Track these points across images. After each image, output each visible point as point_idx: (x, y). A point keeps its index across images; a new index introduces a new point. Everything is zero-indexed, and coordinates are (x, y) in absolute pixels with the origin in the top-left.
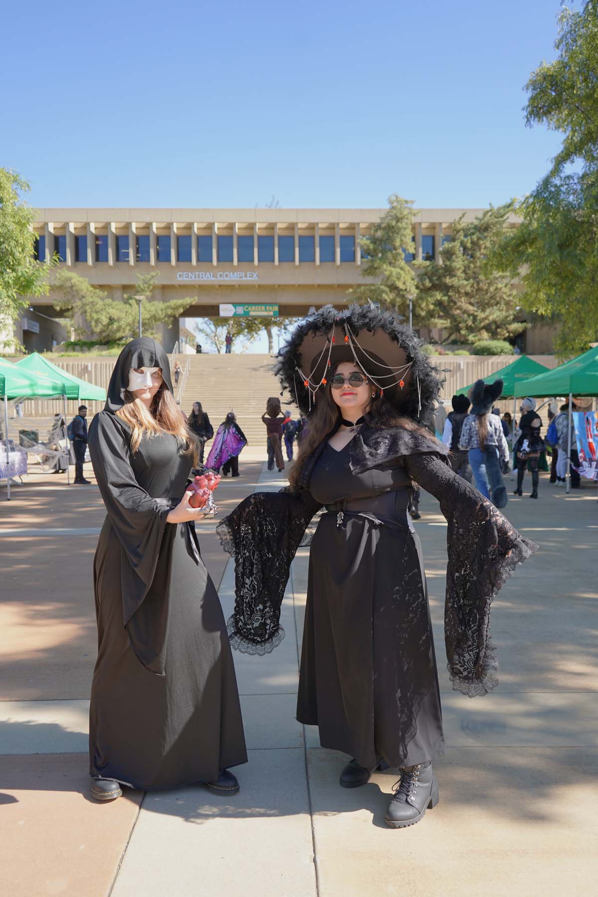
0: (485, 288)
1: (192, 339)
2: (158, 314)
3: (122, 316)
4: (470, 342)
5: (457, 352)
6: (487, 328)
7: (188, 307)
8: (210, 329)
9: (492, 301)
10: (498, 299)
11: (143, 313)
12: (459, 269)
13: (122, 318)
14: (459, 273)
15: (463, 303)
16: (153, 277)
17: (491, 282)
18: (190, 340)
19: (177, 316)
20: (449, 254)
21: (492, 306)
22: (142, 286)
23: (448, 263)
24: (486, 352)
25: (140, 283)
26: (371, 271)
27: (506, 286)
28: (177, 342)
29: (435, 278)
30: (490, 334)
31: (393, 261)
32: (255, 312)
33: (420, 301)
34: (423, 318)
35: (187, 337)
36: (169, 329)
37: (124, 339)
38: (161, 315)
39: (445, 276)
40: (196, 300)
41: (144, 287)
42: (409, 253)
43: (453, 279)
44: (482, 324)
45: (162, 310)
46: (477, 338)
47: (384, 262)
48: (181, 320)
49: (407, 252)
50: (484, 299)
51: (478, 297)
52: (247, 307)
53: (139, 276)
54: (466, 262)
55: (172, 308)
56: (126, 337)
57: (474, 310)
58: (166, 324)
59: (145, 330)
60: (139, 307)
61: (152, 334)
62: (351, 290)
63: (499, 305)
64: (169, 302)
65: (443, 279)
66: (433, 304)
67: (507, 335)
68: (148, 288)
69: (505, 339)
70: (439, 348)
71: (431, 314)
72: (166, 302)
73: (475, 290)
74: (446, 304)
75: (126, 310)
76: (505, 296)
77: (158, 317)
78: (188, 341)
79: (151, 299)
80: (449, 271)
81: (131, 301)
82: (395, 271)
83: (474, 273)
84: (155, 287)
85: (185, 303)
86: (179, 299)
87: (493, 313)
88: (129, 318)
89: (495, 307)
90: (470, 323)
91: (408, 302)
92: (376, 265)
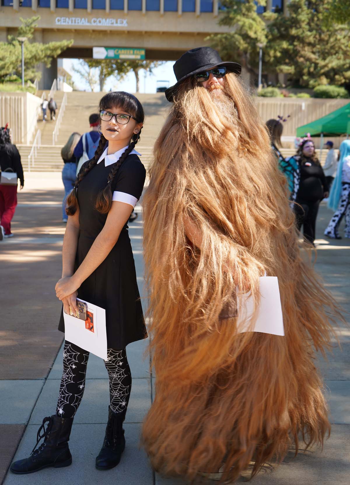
0: (326, 38)
1: (68, 78)
2: (39, 54)
3: (6, 56)
4: (311, 86)
5: (299, 95)
6: (327, 75)
7: (65, 48)
8: (84, 69)
9: (333, 51)
10: (337, 49)
11: (24, 53)
12: (303, 21)
13: (6, 57)
14: (304, 25)
15: (307, 52)
16: (34, 21)
17: (331, 34)
18: (67, 79)
19: (55, 56)
20: (296, 7)
21: (332, 54)
22: (24, 29)
23: (294, 16)
24: (326, 95)
25: (23, 26)
26: (227, 21)
27: (344, 37)
28: (55, 80)
29: (283, 29)
30: (329, 80)
31: (246, 13)
32: (125, 55)
33: (269, 50)
34: (271, 65)
35: (64, 76)
36: (48, 69)
37: (8, 76)
38: (42, 55)
39: (291, 27)
40: (73, 43)
41: (27, 30)
42: (260, 6)
43: (298, 30)
44: (322, 71)
45: (42, 51)
46: (316, 83)
47: (238, 14)
48: (59, 60)
49: (259, 5)
50: (325, 49)
51: (318, 46)
52: (116, 50)
53: (22, 20)
54: (310, 16)
55: (50, 49)
56: (10, 75)
57: (316, 59)
58: (45, 63)
59: (27, 69)
60: (22, 48)
61: (33, 72)
62: (208, 38)
63: (337, 55)
64: (49, 43)
65: (290, 30)
66: (280, 52)
67: (343, 81)
68: (30, 30)
69: (341, 85)
70: (284, 91)
71: (278, 61)
72: (46, 44)
73: (317, 41)
74: (291, 52)
75: (9, 50)
76: (343, 47)
77: (38, 57)
78: (65, 80)
79: (32, 41)
80: (295, 23)
81: (14, 42)
82: (248, 21)
83: (317, 25)
84: (36, 30)
85: (62, 46)
86: (56, 41)
87: (332, 62)
88: (12, 57)
89: (334, 57)
90: (312, 69)
91: (258, 50)
92: (231, 15)
